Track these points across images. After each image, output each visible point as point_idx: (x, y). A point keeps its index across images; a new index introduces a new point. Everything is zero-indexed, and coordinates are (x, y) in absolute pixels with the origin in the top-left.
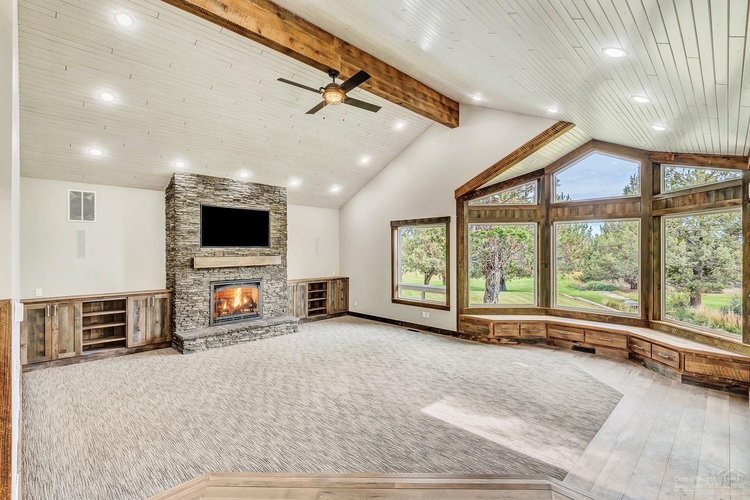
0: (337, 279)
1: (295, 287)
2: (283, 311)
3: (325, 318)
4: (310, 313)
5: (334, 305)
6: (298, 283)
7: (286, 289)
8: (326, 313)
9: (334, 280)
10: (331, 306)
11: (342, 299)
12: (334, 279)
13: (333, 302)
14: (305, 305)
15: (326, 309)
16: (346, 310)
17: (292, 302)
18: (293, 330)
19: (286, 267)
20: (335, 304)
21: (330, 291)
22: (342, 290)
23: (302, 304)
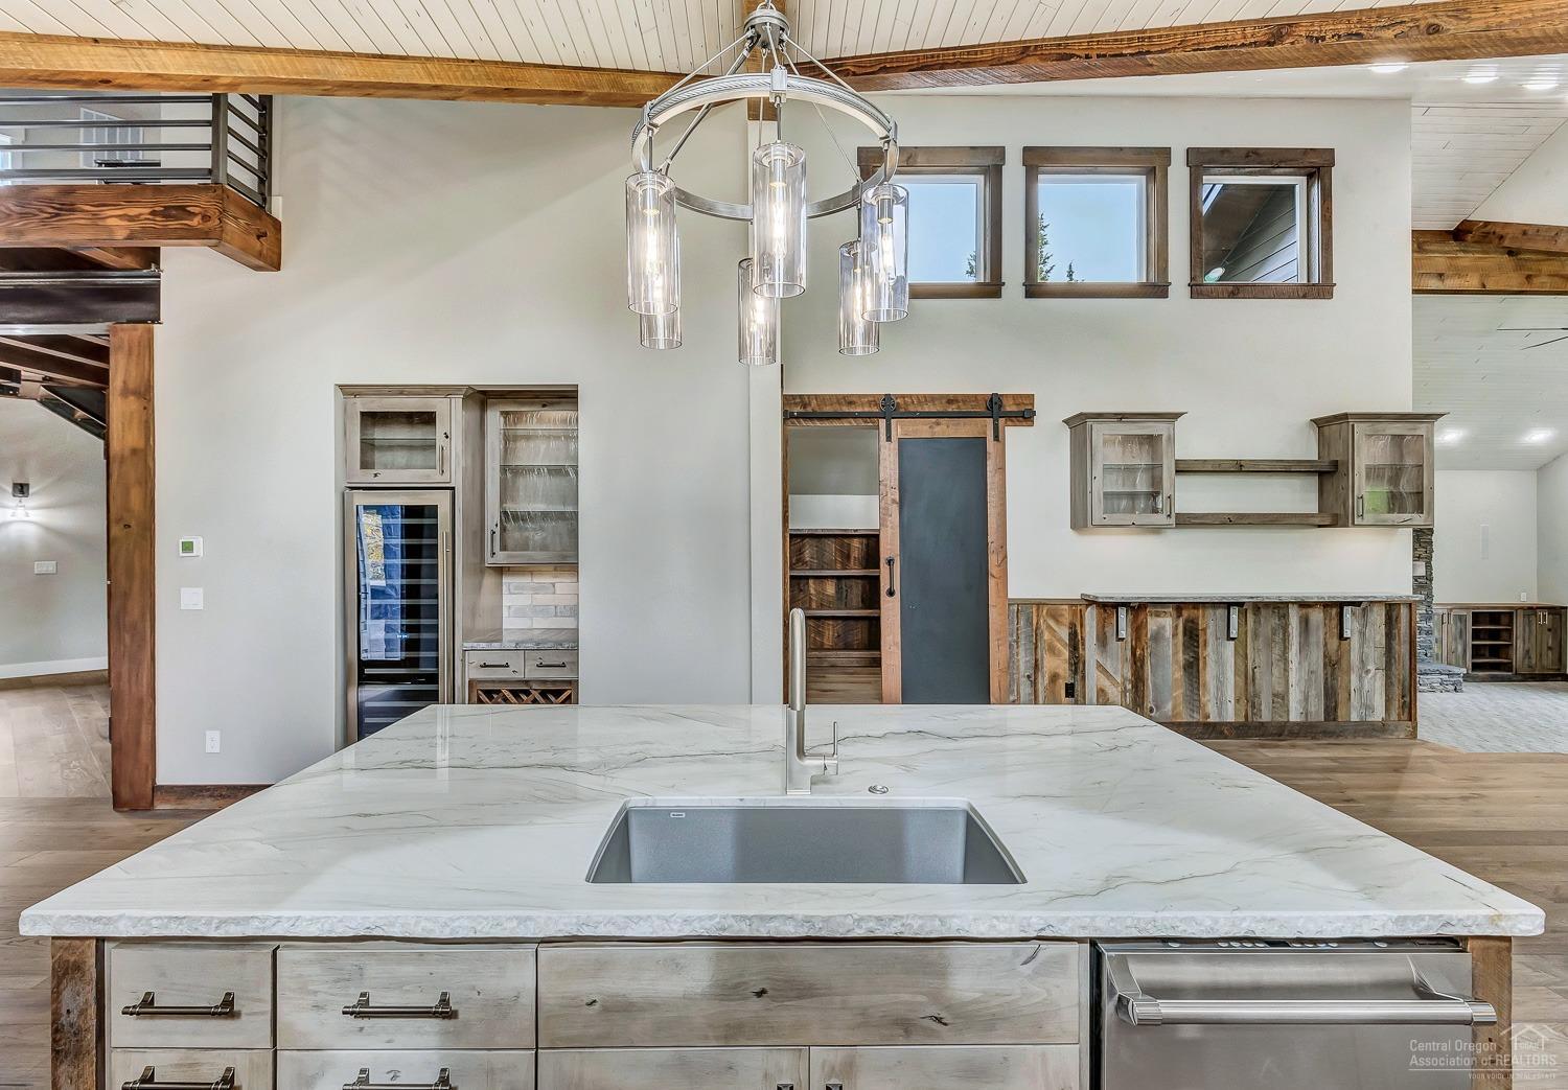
0: (1538, 608)
1: (1445, 617)
2: (1426, 655)
3: (1510, 680)
4: (1476, 667)
5: (1530, 658)
6: (1451, 610)
7: (1430, 619)
8: (1512, 671)
9: (1531, 611)
10: (1524, 658)
11: (1549, 648)
12: (1530, 608)
13: (1528, 651)
14: (1465, 651)
15: (1511, 663)
16: (1559, 670)
17: (1439, 641)
18: (1453, 688)
19: (1431, 580)
20: (1533, 656)
21: (1520, 629)
22: (1549, 630)
23: (1460, 648)
